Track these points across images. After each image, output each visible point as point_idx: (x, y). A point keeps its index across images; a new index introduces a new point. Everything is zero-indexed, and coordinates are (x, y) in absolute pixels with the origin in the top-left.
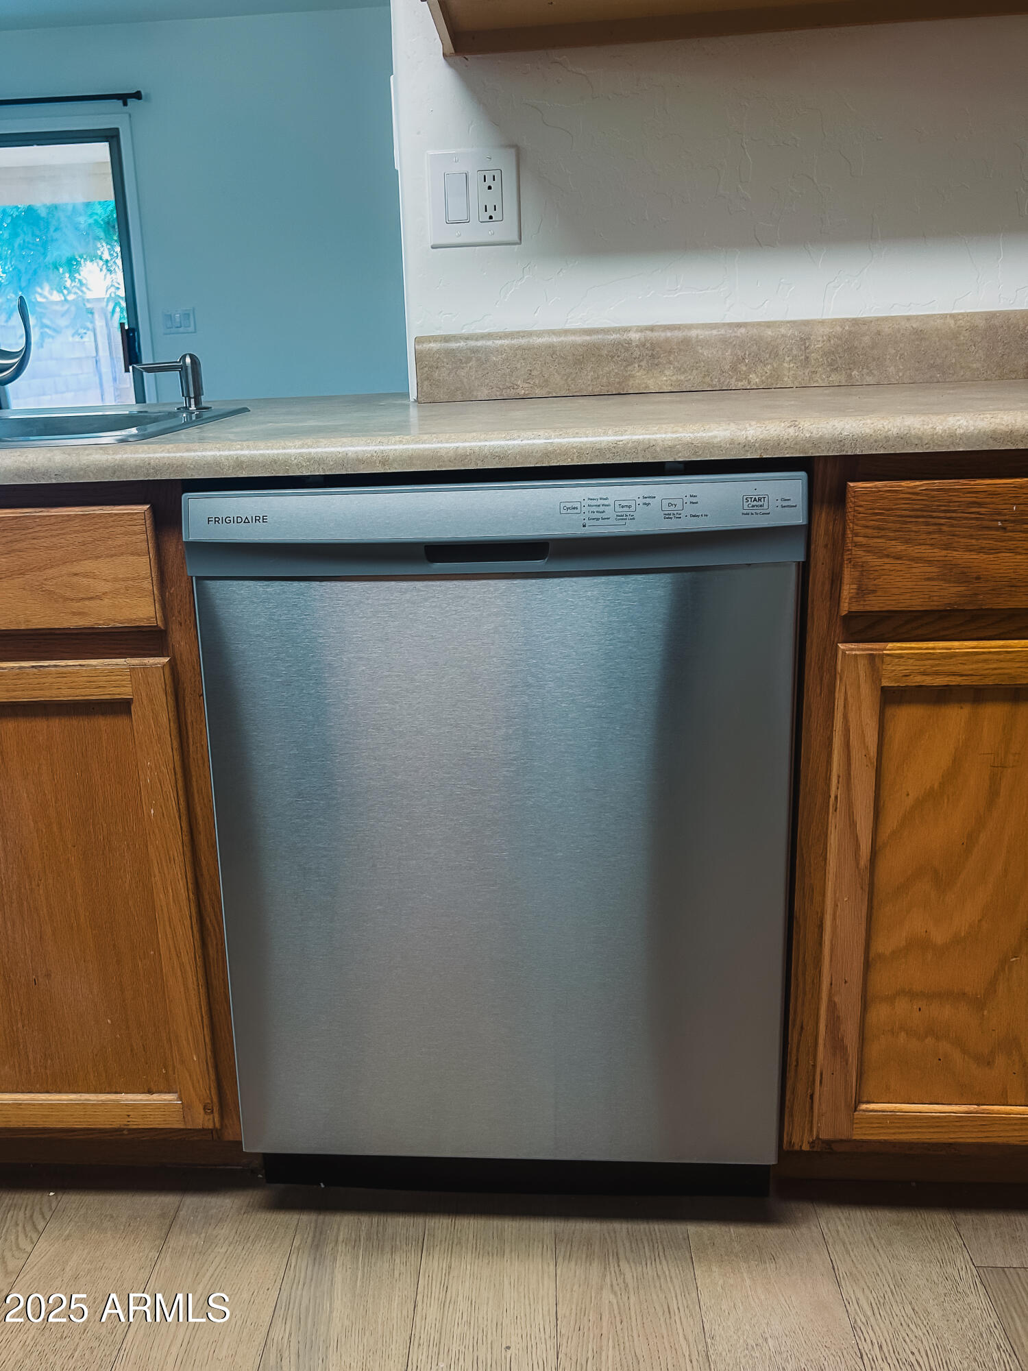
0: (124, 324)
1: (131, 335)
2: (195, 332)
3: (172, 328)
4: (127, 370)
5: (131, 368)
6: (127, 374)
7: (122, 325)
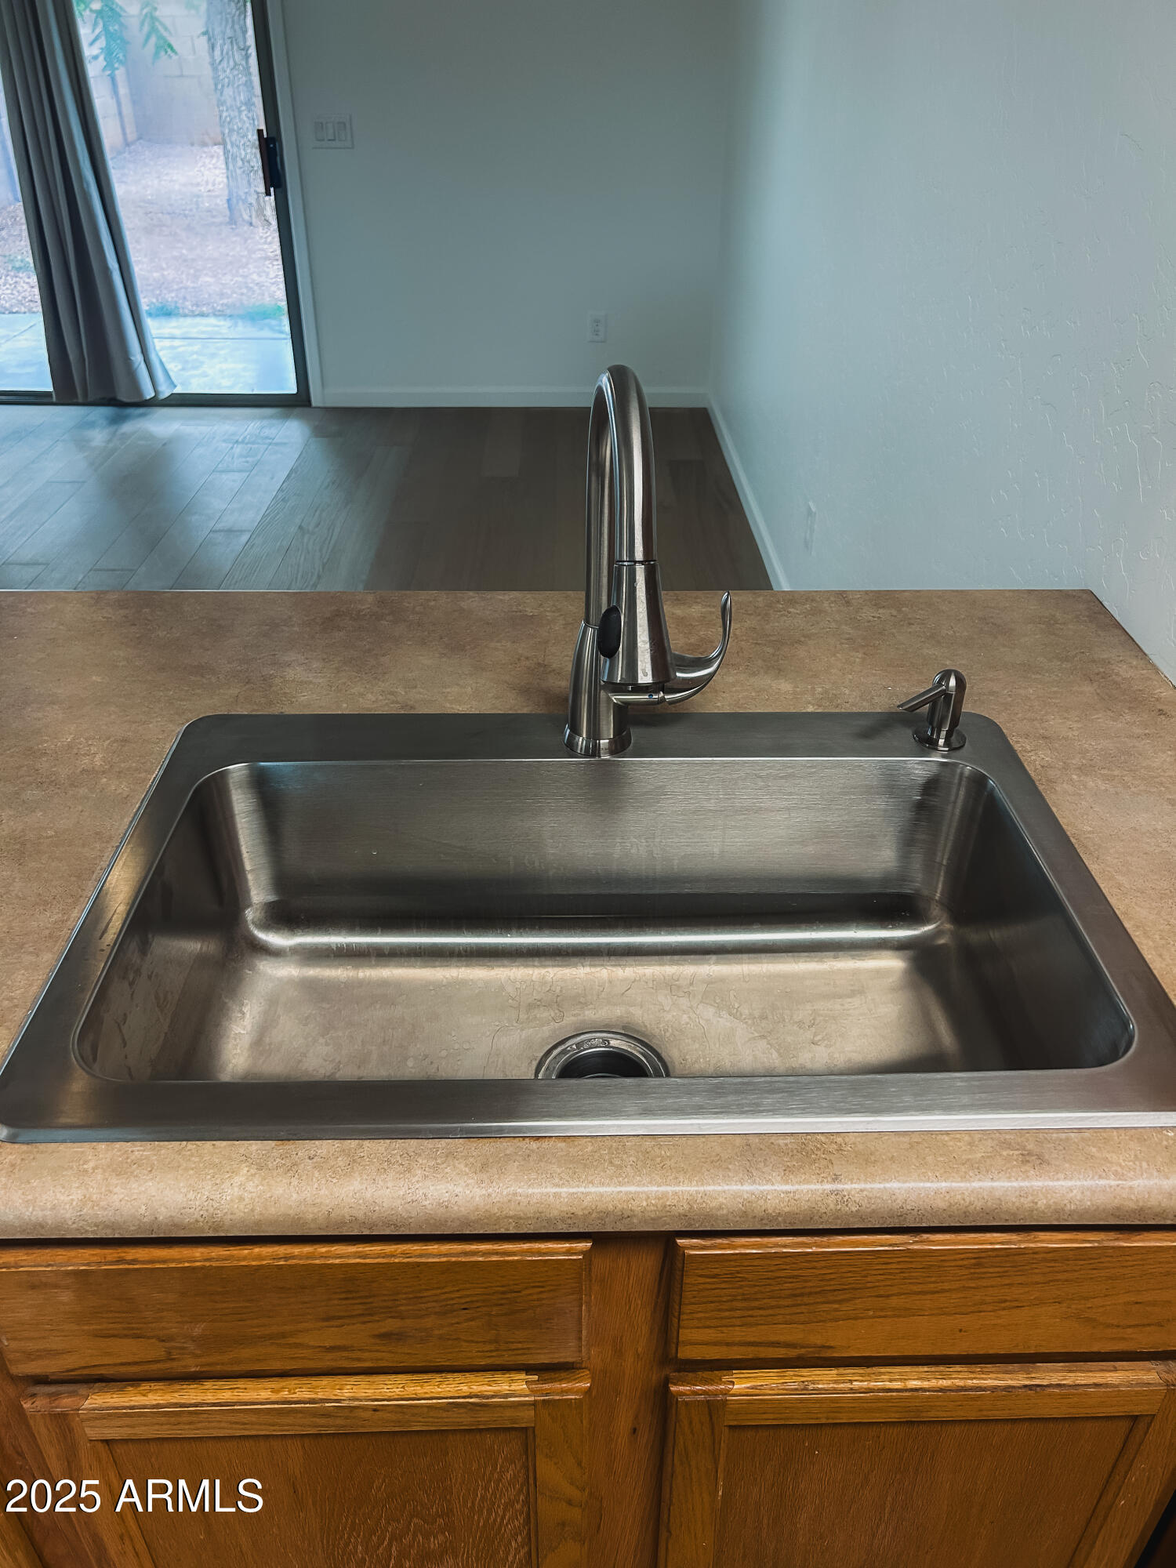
0: (262, 130)
1: (272, 146)
2: (353, 148)
3: (323, 140)
4: (268, 193)
5: (272, 189)
6: (267, 198)
7: (260, 132)
